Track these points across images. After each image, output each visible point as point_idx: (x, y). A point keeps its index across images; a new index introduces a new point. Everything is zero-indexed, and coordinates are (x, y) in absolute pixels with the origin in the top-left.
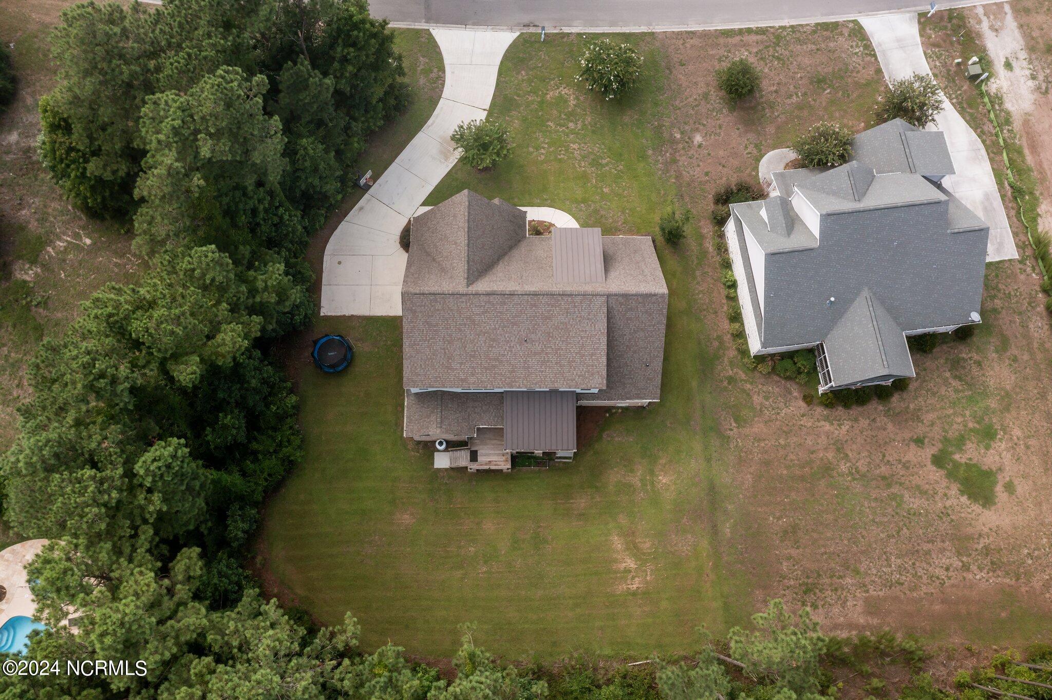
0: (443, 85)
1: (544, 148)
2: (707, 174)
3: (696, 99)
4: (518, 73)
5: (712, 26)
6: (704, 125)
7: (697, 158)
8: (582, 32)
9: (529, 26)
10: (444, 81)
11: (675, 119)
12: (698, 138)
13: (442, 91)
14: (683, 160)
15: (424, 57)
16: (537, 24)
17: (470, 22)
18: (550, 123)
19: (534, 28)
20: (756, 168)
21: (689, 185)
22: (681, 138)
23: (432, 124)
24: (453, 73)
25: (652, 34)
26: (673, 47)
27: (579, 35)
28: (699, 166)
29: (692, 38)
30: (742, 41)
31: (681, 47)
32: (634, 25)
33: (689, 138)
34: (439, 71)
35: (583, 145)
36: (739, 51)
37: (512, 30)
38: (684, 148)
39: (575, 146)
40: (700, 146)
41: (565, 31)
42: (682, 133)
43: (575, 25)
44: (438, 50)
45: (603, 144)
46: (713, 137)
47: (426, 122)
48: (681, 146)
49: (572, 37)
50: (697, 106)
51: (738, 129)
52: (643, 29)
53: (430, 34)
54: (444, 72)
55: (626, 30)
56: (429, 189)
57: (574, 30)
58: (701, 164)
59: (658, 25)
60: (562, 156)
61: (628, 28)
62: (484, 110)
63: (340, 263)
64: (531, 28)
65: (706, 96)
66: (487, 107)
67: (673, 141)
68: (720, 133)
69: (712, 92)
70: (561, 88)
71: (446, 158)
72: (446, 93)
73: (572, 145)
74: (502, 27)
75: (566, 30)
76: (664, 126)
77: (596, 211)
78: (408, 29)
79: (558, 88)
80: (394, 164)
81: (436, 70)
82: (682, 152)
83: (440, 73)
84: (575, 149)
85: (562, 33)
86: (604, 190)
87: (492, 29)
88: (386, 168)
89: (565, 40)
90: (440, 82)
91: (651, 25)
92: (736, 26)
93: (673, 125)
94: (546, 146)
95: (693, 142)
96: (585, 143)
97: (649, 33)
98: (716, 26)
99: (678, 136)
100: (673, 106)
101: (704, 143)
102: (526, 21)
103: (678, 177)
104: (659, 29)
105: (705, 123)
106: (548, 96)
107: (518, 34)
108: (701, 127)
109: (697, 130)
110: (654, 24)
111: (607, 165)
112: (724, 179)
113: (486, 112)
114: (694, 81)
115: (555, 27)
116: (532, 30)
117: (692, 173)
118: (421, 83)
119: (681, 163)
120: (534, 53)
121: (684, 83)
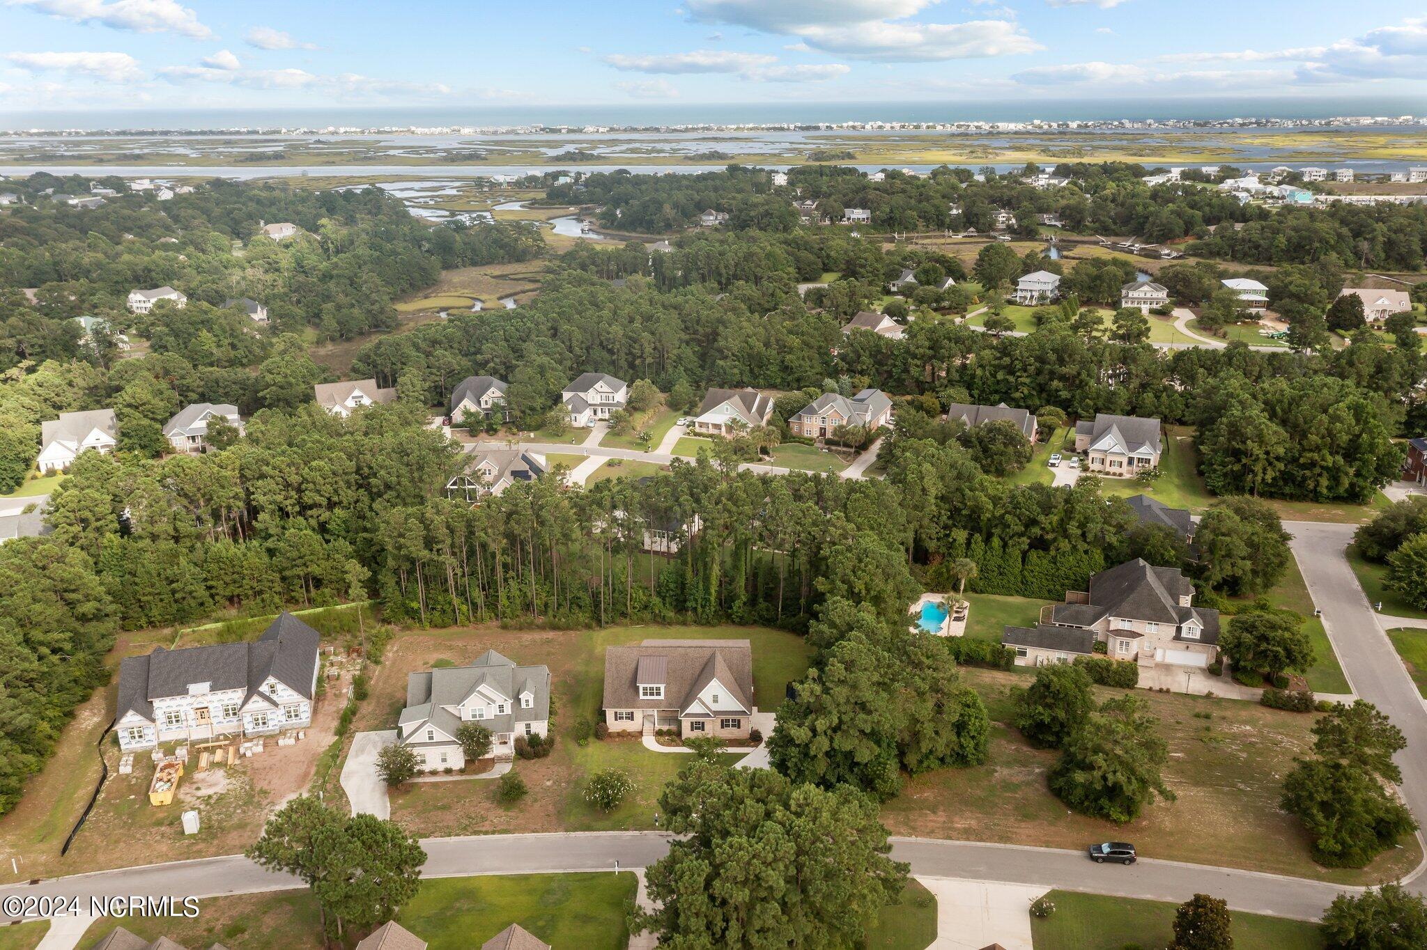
2: (549, 768)
3: (544, 799)
5: (516, 836)
6: (545, 786)
7: (553, 775)
8: (624, 832)
9: (667, 836)
11: (562, 791)
12: (549, 783)
14: (564, 774)
16: (660, 837)
18: (657, 788)
20: (514, 768)
21: (563, 765)
22: (561, 784)
25: (567, 831)
26: (552, 824)
27: (626, 830)
28: (553, 772)
29: (536, 829)
30: (495, 828)
31: (546, 824)
32: (580, 837)
33: (555, 783)
36: (500, 822)
38: (561, 779)
40: (549, 780)
42: (560, 786)
43: (628, 837)
46: (538, 784)
48: (563, 780)
49: (632, 828)
50: (544, 797)
52: (573, 834)
55: (588, 833)
56: (744, 760)
57: (631, 833)
58: (551, 773)
59: (560, 837)
60: (650, 774)
61: (586, 835)
65: (536, 800)
67: (567, 782)
68: (532, 785)
69: (530, 802)
70: (645, 804)
75: (637, 833)
76: (572, 788)
77: (631, 751)
79: (648, 804)
82: (563, 778)
84: (641, 777)
85: (640, 831)
86: (623, 760)
89: (639, 827)
91: (566, 837)
92: (496, 836)
93: (565, 789)
95: (553, 782)
97: (569, 832)
98: (513, 837)
99: (563, 784)
100: (560, 797)
101: (546, 781)
103: (569, 767)
104: (560, 835)
105: (541, 790)
109: (548, 787)
110: (563, 838)
112: (537, 765)
114: (542, 808)
117: (559, 769)
119: (566, 773)
121: (550, 806)
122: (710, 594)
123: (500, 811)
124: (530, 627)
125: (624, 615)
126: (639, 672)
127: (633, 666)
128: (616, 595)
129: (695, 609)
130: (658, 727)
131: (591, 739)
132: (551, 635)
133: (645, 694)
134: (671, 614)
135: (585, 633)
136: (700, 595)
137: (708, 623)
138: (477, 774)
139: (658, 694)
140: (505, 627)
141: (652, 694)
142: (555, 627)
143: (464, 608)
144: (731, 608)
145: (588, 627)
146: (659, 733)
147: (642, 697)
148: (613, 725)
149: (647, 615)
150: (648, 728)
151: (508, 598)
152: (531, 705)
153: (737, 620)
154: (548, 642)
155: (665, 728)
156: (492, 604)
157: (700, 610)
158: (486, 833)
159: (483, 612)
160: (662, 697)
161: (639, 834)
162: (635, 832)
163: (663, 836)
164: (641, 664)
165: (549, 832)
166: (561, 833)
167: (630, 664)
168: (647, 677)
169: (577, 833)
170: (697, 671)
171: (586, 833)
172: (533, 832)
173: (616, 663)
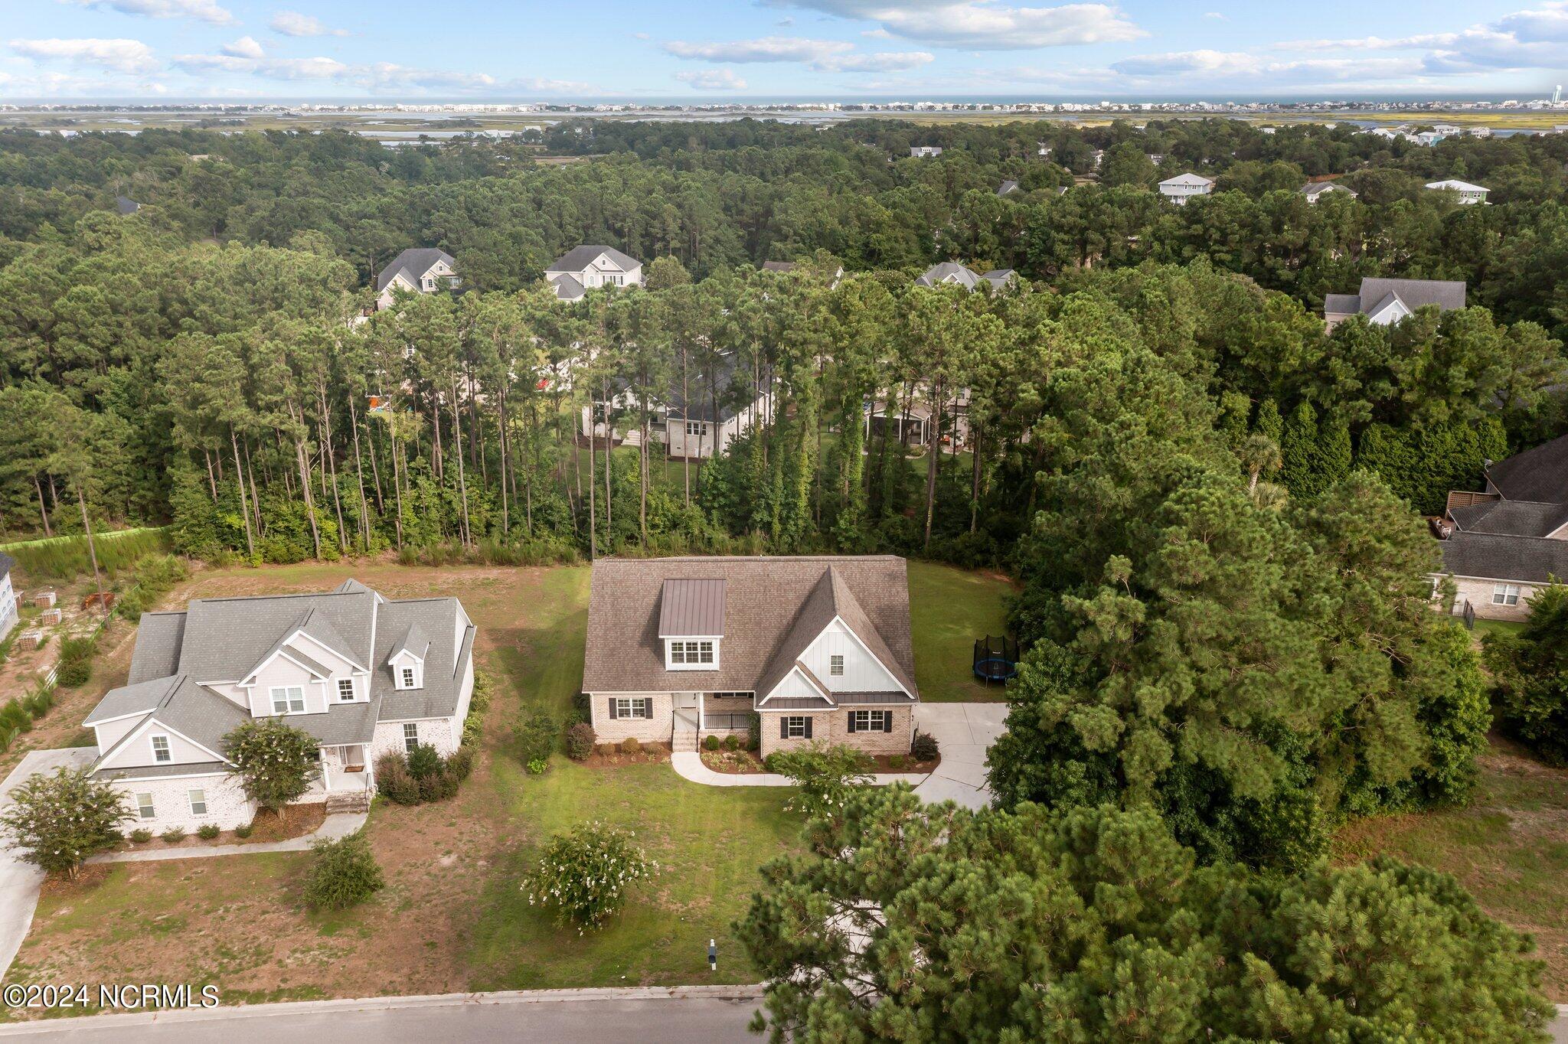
1: (722, 844)
2: (452, 825)
3: (428, 902)
5: (334, 1006)
6: (428, 874)
7: (460, 841)
8: (627, 989)
9: (741, 999)
11: (478, 880)
12: (447, 861)
14: (486, 838)
16: (723, 1003)
18: (709, 869)
19: (729, 994)
20: (366, 827)
21: (488, 816)
22: (477, 861)
25: (473, 989)
26: (439, 969)
27: (633, 983)
28: (461, 833)
29: (391, 983)
30: (284, 981)
31: (421, 969)
32: (507, 1005)
33: (463, 860)
35: (654, 849)
36: (301, 965)
38: (478, 851)
39: (668, 847)
40: (449, 853)
41: (662, 989)
42: (473, 866)
43: (639, 1003)
46: (420, 862)
48: (482, 853)
49: (649, 979)
50: (429, 895)
52: (489, 998)
55: (529, 995)
57: (644, 992)
58: (456, 835)
59: (455, 1007)
60: (691, 836)
61: (525, 1000)
64: (737, 994)
65: (408, 904)
67: (492, 858)
68: (405, 866)
69: (392, 910)
70: (681, 910)
73: (673, 848)
75: (660, 992)
76: (501, 872)
77: (645, 785)
79: (689, 910)
82: (483, 847)
84: (668, 843)
85: (669, 985)
86: (628, 804)
89: (666, 974)
91: (471, 1006)
92: (284, 1007)
93: (485, 874)
94: (717, 845)
95: (459, 857)
96: (649, 850)
97: (481, 990)
98: (325, 1008)
99: (482, 863)
100: (476, 894)
101: (440, 856)
102: (748, 1007)
103: (501, 822)
104: (457, 999)
105: (425, 877)
106: (708, 900)
108: (435, 872)
109: (444, 869)
110: (463, 1009)
112: (426, 819)
114: (418, 924)
115: (683, 997)
116: (735, 991)
117: (477, 827)
119: (491, 836)
121: (441, 920)
122: (796, 494)
123: (312, 937)
124: (452, 559)
125: (631, 538)
126: (665, 611)
127: (651, 600)
128: (619, 500)
129: (767, 527)
130: (705, 732)
131: (556, 759)
132: (494, 573)
133: (678, 658)
134: (721, 535)
135: (560, 570)
136: (777, 499)
138: (276, 840)
139: (707, 658)
140: (405, 561)
141: (692, 658)
142: (502, 561)
144: (835, 523)
145: (564, 559)
146: (709, 746)
147: (670, 664)
148: (607, 729)
149: (677, 538)
150: (684, 734)
152: (418, 682)
154: (486, 584)
155: (722, 734)
156: (387, 526)
157: (777, 527)
160: (715, 665)
161: (667, 996)
162: (654, 989)
163: (731, 999)
164: (668, 595)
165: (427, 993)
166: (459, 995)
167: (644, 597)
168: (681, 621)
169: (500, 993)
170: (792, 610)
171: (526, 992)
172: (385, 992)
173: (613, 594)
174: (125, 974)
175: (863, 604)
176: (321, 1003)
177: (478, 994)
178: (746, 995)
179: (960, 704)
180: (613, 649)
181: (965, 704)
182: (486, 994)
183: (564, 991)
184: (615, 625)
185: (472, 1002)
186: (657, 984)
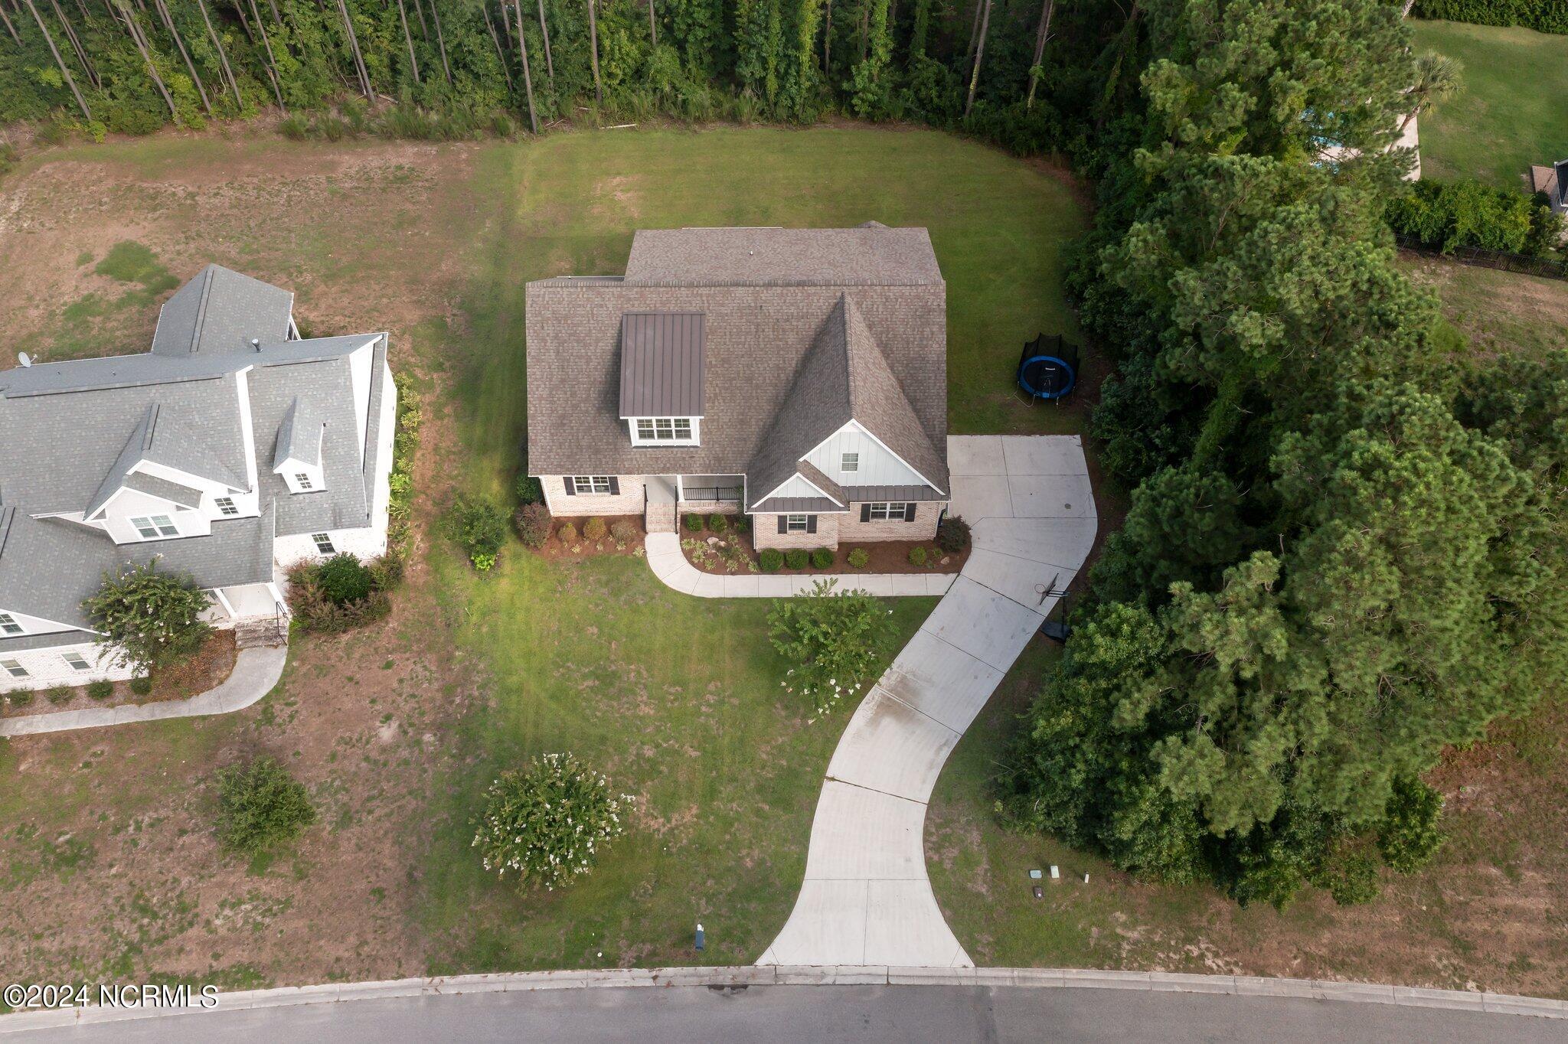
0: (927, 833)
1: (709, 705)
2: (389, 665)
3: (370, 812)
4: (761, 862)
5: (277, 998)
6: (367, 759)
7: (400, 695)
8: (604, 973)
9: (733, 987)
10: (925, 841)
11: (425, 771)
12: (387, 733)
13: (927, 818)
14: (431, 690)
15: (979, 895)
16: (714, 994)
17: (878, 993)
18: (694, 754)
19: (720, 981)
20: (287, 673)
21: (430, 648)
22: (423, 734)
23: (940, 748)
24: (908, 860)
25: (431, 972)
26: (389, 936)
27: (611, 962)
28: (401, 681)
29: (338, 960)
30: (216, 957)
31: (370, 937)
32: (471, 995)
33: (405, 733)
34: (941, 862)
35: (628, 713)
36: (233, 929)
37: (776, 972)
38: (422, 714)
39: (646, 710)
40: (388, 718)
41: (644, 972)
42: (418, 742)
43: (618, 995)
44: (948, 913)
45: (585, 718)
46: (356, 736)
47: (954, 752)
48: (427, 719)
49: (630, 955)
50: (370, 799)
51: (297, 753)
52: (452, 985)
53: (971, 951)
54: (929, 863)
55: (497, 981)
56: (930, 625)
57: (624, 977)
58: (395, 685)
59: (413, 999)
60: (672, 690)
61: (489, 988)
62: (833, 779)
63: (1068, 506)
64: (728, 981)
65: (346, 818)
66: (827, 786)
67: (440, 728)
68: (338, 744)
69: (329, 828)
70: (663, 830)
71: (903, 681)
72: (919, 814)
73: (652, 712)
74: (800, 980)
76: (453, 756)
77: (616, 593)
78: (1026, 964)
79: (672, 829)
80: (1006, 670)
81: (947, 865)
82: (427, 706)
83: (936, 858)
84: (646, 704)
85: (651, 966)
86: (595, 630)
87: (823, 975)
88: (1019, 663)
89: (648, 947)
90: (934, 839)
91: (431, 997)
92: (220, 999)
93: (434, 759)
94: (703, 709)
95: (400, 726)
96: (623, 717)
97: (440, 973)
98: (267, 1000)
99: (428, 737)
100: (424, 798)
101: (378, 724)
102: (741, 1001)
103: (446, 660)
104: (413, 986)
105: (364, 764)
106: (694, 811)
107: (762, 962)
108: (374, 755)
109: (384, 750)
110: (422, 1003)
111: (585, 677)
112: (357, 655)
113: (829, 774)
114: (361, 854)
115: (669, 985)
116: (726, 974)
117: (419, 668)
118: (975, 833)
119: (436, 685)
120: (724, 911)
121: (387, 847)
122: (798, 47)
123: (238, 878)
124: (354, 132)
125: (584, 92)
126: (627, 373)
127: (607, 344)
128: (562, 44)
129: (761, 83)
130: (686, 506)
131: (509, 547)
132: (406, 155)
133: (647, 435)
134: (701, 95)
135: (493, 147)
136: (772, 46)
137: (793, 119)
138: (184, 697)
139: (684, 434)
140: (292, 133)
141: (665, 435)
142: (418, 134)
143: (182, 82)
144: (850, 78)
145: (497, 130)
146: (689, 525)
147: (636, 440)
148: (562, 502)
149: (643, 100)
150: (660, 512)
151: (295, 51)
152: (318, 482)
153: (863, 109)
154: (402, 179)
155: (706, 506)
157: (772, 84)
158: (193, 982)
159: (238, 88)
160: (695, 440)
161: (649, 983)
162: (636, 971)
163: (721, 987)
164: (629, 342)
165: (379, 978)
166: (416, 980)
167: (598, 341)
168: (648, 392)
169: (461, 978)
170: (793, 358)
171: (491, 976)
172: (332, 977)
173: (556, 337)
174: (34, 945)
175: (886, 350)
176: (261, 993)
177: (437, 979)
178: (740, 981)
179: (998, 438)
180: (563, 417)
181: (1006, 438)
182: (446, 979)
183: (534, 975)
184: (563, 381)
185: (431, 992)
186: (638, 964)
